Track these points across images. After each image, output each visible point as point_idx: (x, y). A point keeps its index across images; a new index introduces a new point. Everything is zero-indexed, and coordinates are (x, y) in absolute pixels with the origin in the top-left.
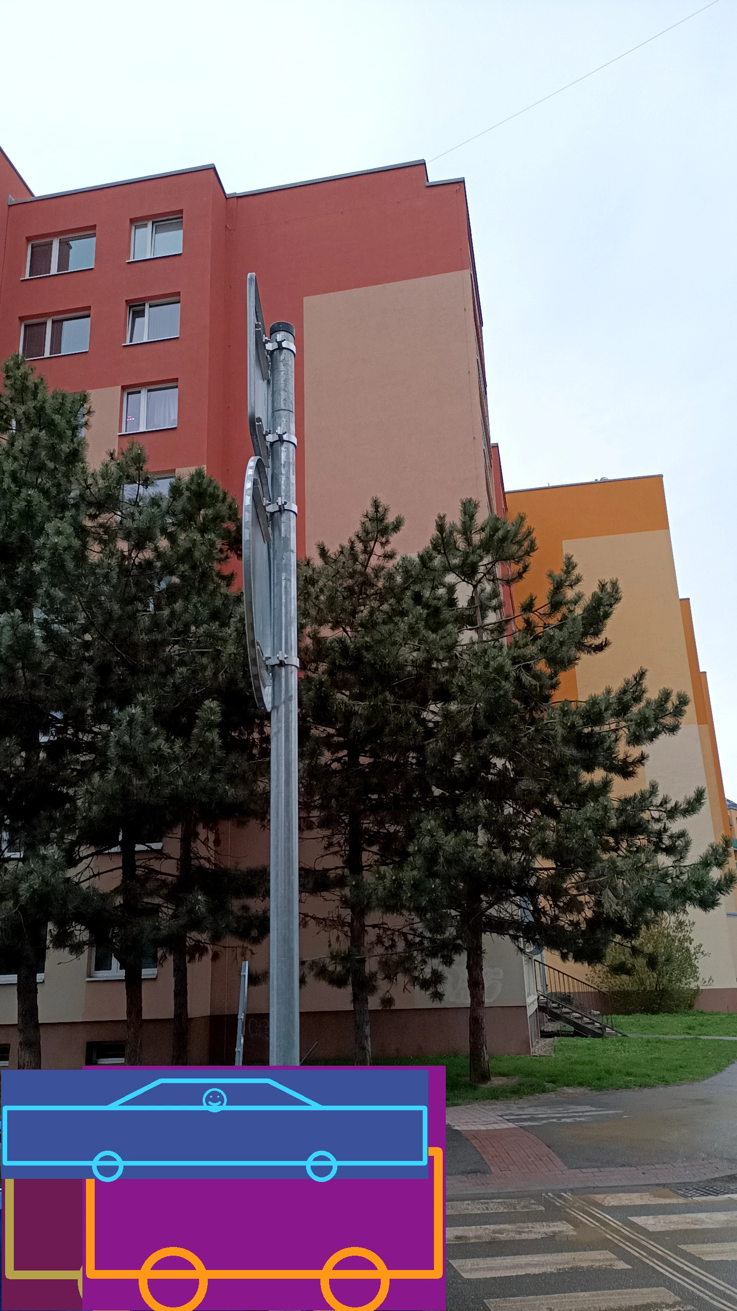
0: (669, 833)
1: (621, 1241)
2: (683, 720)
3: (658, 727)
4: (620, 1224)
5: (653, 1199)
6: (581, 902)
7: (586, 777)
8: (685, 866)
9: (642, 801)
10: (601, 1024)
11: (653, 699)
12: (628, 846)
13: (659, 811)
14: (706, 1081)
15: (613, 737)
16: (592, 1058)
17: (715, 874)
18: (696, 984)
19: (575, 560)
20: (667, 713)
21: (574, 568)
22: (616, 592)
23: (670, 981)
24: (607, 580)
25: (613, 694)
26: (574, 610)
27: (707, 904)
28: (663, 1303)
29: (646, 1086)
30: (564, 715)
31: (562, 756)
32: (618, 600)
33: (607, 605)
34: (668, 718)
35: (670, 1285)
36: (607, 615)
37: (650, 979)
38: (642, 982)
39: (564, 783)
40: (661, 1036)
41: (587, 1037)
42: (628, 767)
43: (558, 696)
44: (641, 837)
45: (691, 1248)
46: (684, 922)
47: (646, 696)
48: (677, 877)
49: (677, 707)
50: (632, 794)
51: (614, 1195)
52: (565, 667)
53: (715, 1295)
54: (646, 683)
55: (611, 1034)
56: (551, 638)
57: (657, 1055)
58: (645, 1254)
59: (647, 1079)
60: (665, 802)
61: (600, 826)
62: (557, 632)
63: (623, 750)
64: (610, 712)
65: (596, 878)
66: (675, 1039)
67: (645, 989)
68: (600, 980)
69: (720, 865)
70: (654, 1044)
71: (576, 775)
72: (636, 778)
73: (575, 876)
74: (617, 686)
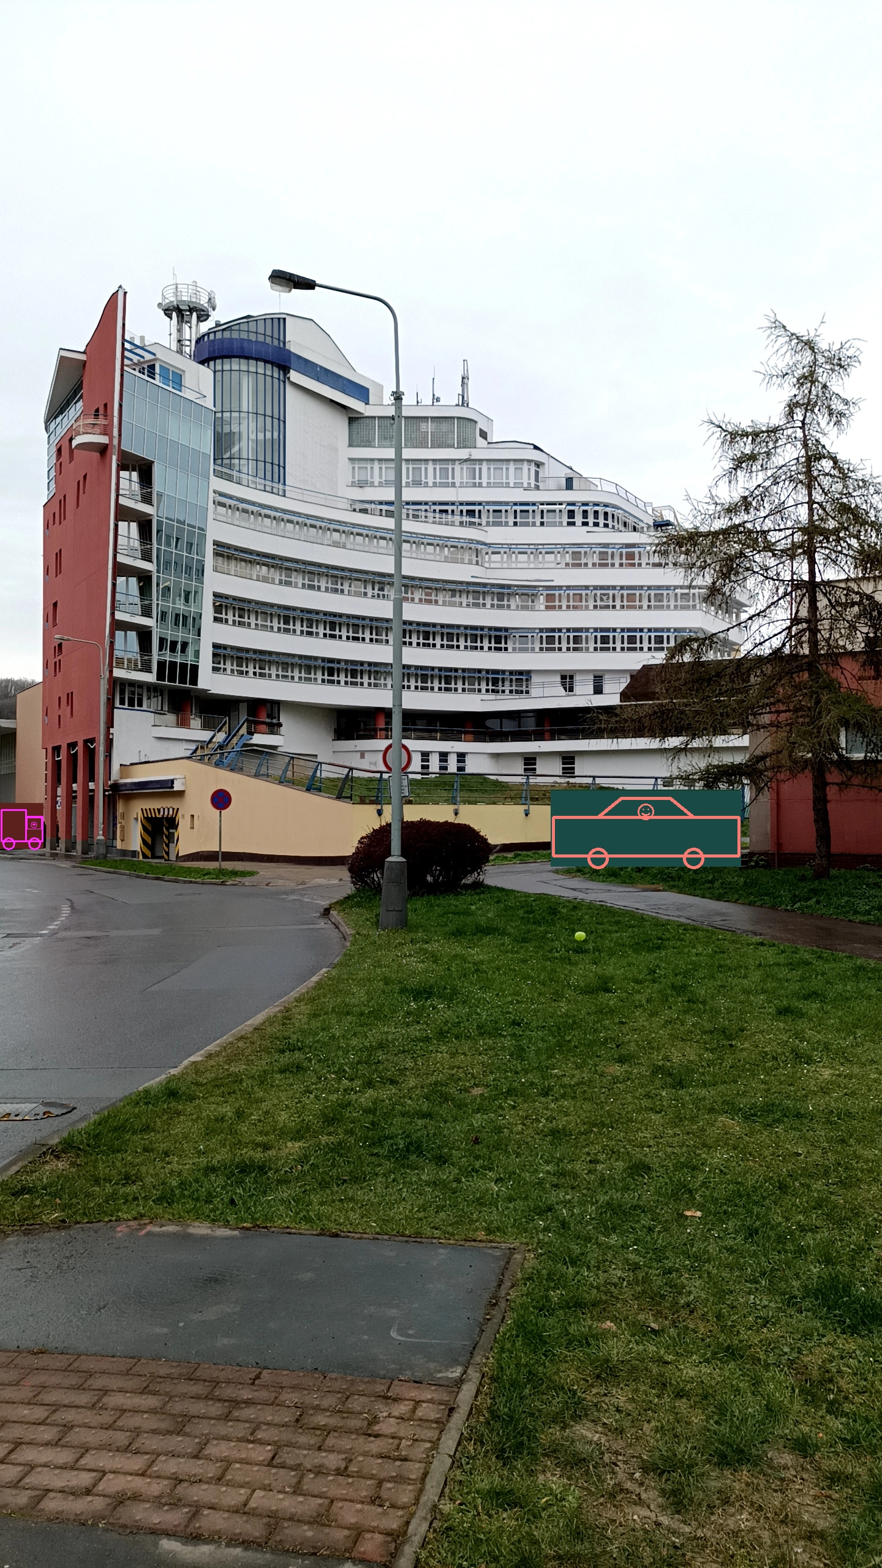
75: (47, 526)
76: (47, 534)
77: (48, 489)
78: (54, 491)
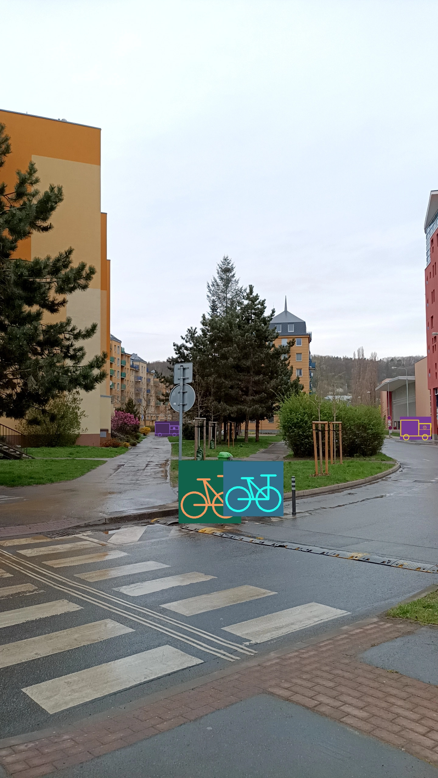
0: (73, 348)
1: (10, 564)
2: (91, 283)
3: (76, 285)
4: (11, 555)
5: (33, 541)
6: (15, 383)
7: (26, 309)
8: (80, 367)
9: (61, 328)
10: (20, 452)
11: (75, 267)
12: (49, 353)
13: (69, 334)
14: (74, 480)
15: (48, 286)
16: (11, 470)
17: (96, 372)
18: (78, 431)
19: (36, 166)
20: (82, 277)
21: (35, 172)
22: (61, 195)
23: (64, 430)
24: (56, 185)
25: (51, 260)
26: (32, 200)
27: (89, 387)
28: (28, 591)
29: (40, 483)
30: (17, 267)
31: (13, 293)
32: (61, 200)
33: (54, 202)
34: (82, 280)
35: (33, 581)
36: (53, 209)
37: (53, 428)
38: (48, 430)
39: (12, 310)
40: (54, 459)
41: (10, 459)
42: (54, 306)
43: (15, 255)
44: (57, 348)
45: (49, 563)
46: (77, 398)
47: (71, 265)
48: (74, 372)
49: (88, 274)
50: (55, 323)
51: (10, 541)
52: (22, 237)
53: (57, 583)
54: (72, 257)
55: (26, 458)
56: (14, 215)
57: (50, 468)
58: (22, 568)
59: (41, 481)
60: (74, 329)
61: (31, 338)
62: (18, 213)
63: (53, 295)
64: (46, 270)
65: (25, 369)
66: (61, 460)
67: (49, 434)
68: (24, 429)
69: (99, 367)
70: (49, 462)
71: (20, 307)
72: (58, 313)
73: (13, 367)
74: (54, 256)
75: (427, 279)
76: (427, 283)
77: (427, 261)
78: (430, 261)
